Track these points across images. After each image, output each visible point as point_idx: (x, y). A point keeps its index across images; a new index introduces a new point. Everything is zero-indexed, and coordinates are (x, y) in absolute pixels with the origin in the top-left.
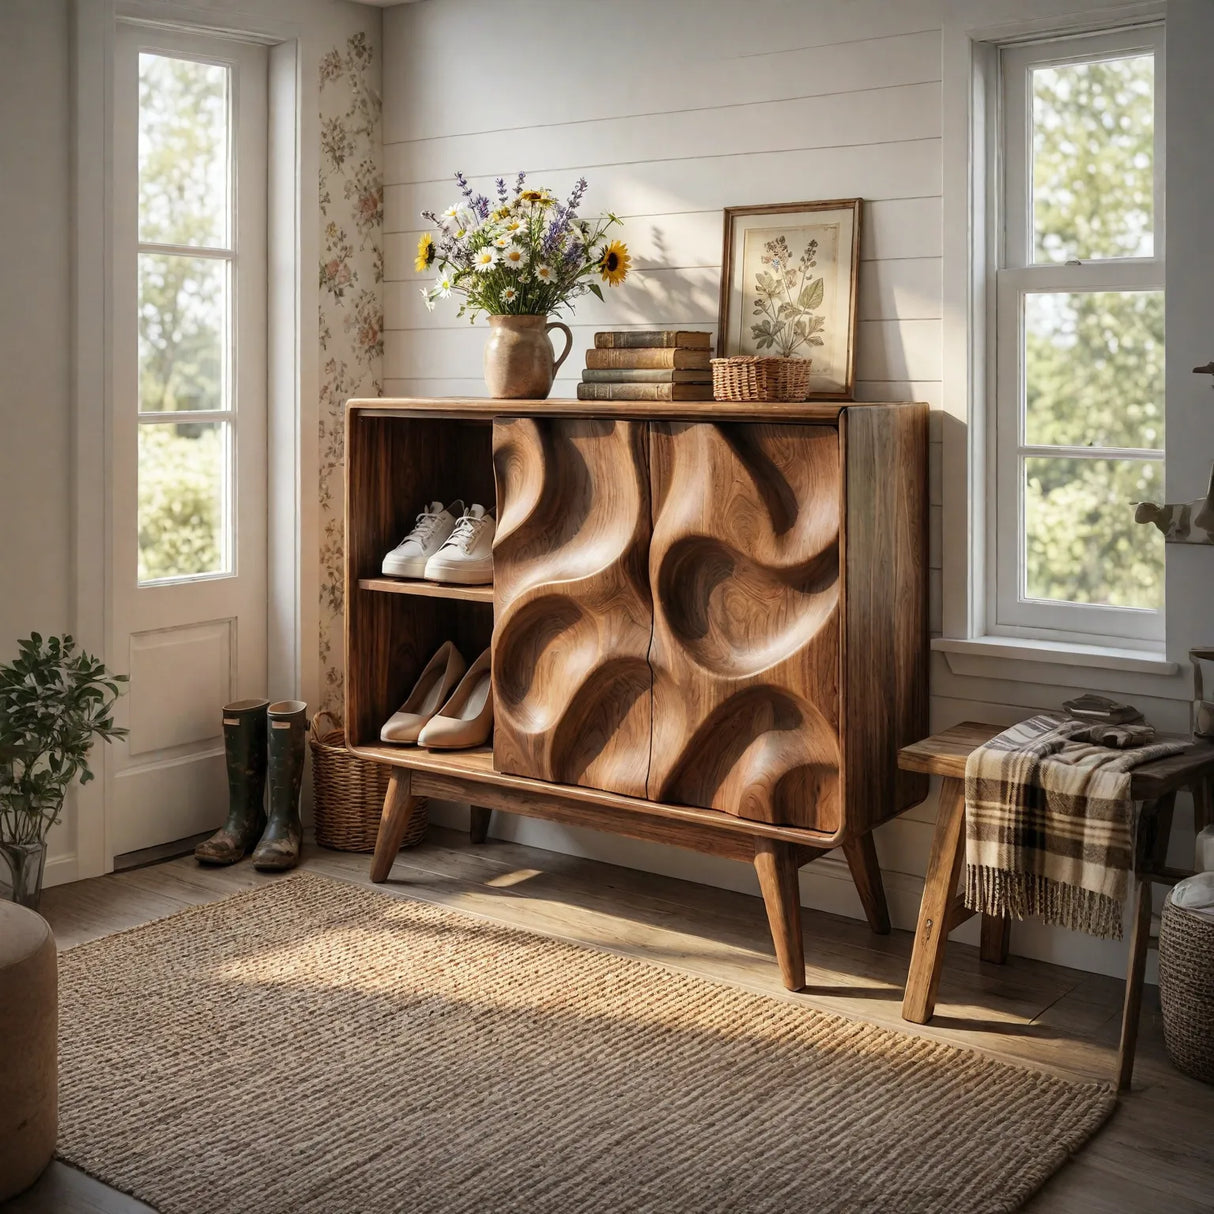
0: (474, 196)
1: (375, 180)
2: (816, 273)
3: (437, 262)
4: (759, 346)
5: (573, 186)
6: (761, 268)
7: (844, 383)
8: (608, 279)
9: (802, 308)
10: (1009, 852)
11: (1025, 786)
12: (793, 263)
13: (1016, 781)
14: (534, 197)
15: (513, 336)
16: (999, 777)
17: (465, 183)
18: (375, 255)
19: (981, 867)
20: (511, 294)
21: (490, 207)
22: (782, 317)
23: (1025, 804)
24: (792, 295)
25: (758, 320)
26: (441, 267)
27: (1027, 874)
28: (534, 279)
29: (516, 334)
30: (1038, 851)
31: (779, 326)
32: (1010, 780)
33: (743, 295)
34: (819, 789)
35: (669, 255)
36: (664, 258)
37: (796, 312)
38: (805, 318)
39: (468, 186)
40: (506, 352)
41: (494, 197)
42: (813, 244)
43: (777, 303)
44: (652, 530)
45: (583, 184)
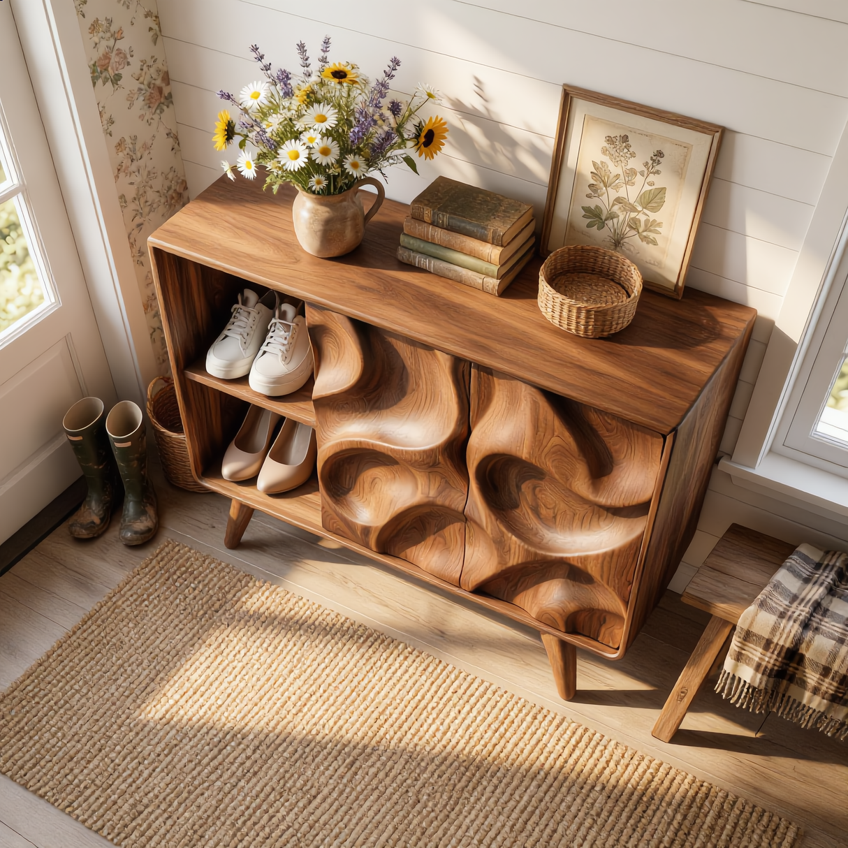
0: (274, 71)
1: (158, 71)
2: (659, 181)
3: (237, 139)
4: (589, 226)
5: (385, 64)
6: (600, 158)
7: (674, 280)
8: (424, 155)
9: (639, 208)
10: (761, 679)
11: (788, 648)
12: (636, 164)
13: (781, 643)
14: (339, 75)
15: (324, 212)
16: (766, 635)
17: (262, 57)
18: (171, 140)
19: (734, 676)
20: (319, 182)
21: (293, 83)
22: (616, 209)
23: (785, 658)
24: (632, 193)
25: (592, 203)
26: (242, 145)
27: (773, 691)
28: (344, 170)
29: (326, 209)
30: (785, 682)
31: (612, 216)
32: (775, 640)
33: (577, 175)
34: (605, 622)
35: (493, 107)
36: (487, 109)
37: (633, 209)
38: (642, 218)
39: (265, 61)
40: (318, 227)
41: (296, 70)
42: (660, 154)
43: (613, 194)
44: (470, 433)
45: (396, 62)
